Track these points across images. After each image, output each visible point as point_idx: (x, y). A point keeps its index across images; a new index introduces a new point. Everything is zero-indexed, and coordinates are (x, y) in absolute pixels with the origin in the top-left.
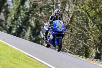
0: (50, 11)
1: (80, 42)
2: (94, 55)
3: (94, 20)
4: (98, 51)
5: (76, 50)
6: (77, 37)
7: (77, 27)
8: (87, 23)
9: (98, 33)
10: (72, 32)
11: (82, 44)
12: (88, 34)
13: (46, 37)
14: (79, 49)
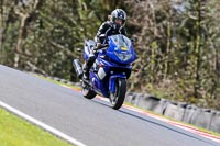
1: (59, 50)
5: (51, 67)
6: (54, 39)
7: (53, 17)
8: (75, 7)
10: (41, 27)
11: (65, 52)
12: (77, 31)
13: (87, 74)
14: (58, 65)
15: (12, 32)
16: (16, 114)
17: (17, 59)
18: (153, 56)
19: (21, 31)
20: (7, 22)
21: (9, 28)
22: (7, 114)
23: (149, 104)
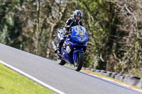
0: (34, 4)
2: (96, 64)
3: (96, 15)
4: (101, 58)
8: (86, 19)
9: (102, 33)
13: (60, 50)
15: (45, 35)
16: (47, 88)
17: (48, 53)
18: (136, 51)
19: (51, 34)
20: (42, 28)
21: (44, 32)
22: (42, 87)
23: (133, 81)
